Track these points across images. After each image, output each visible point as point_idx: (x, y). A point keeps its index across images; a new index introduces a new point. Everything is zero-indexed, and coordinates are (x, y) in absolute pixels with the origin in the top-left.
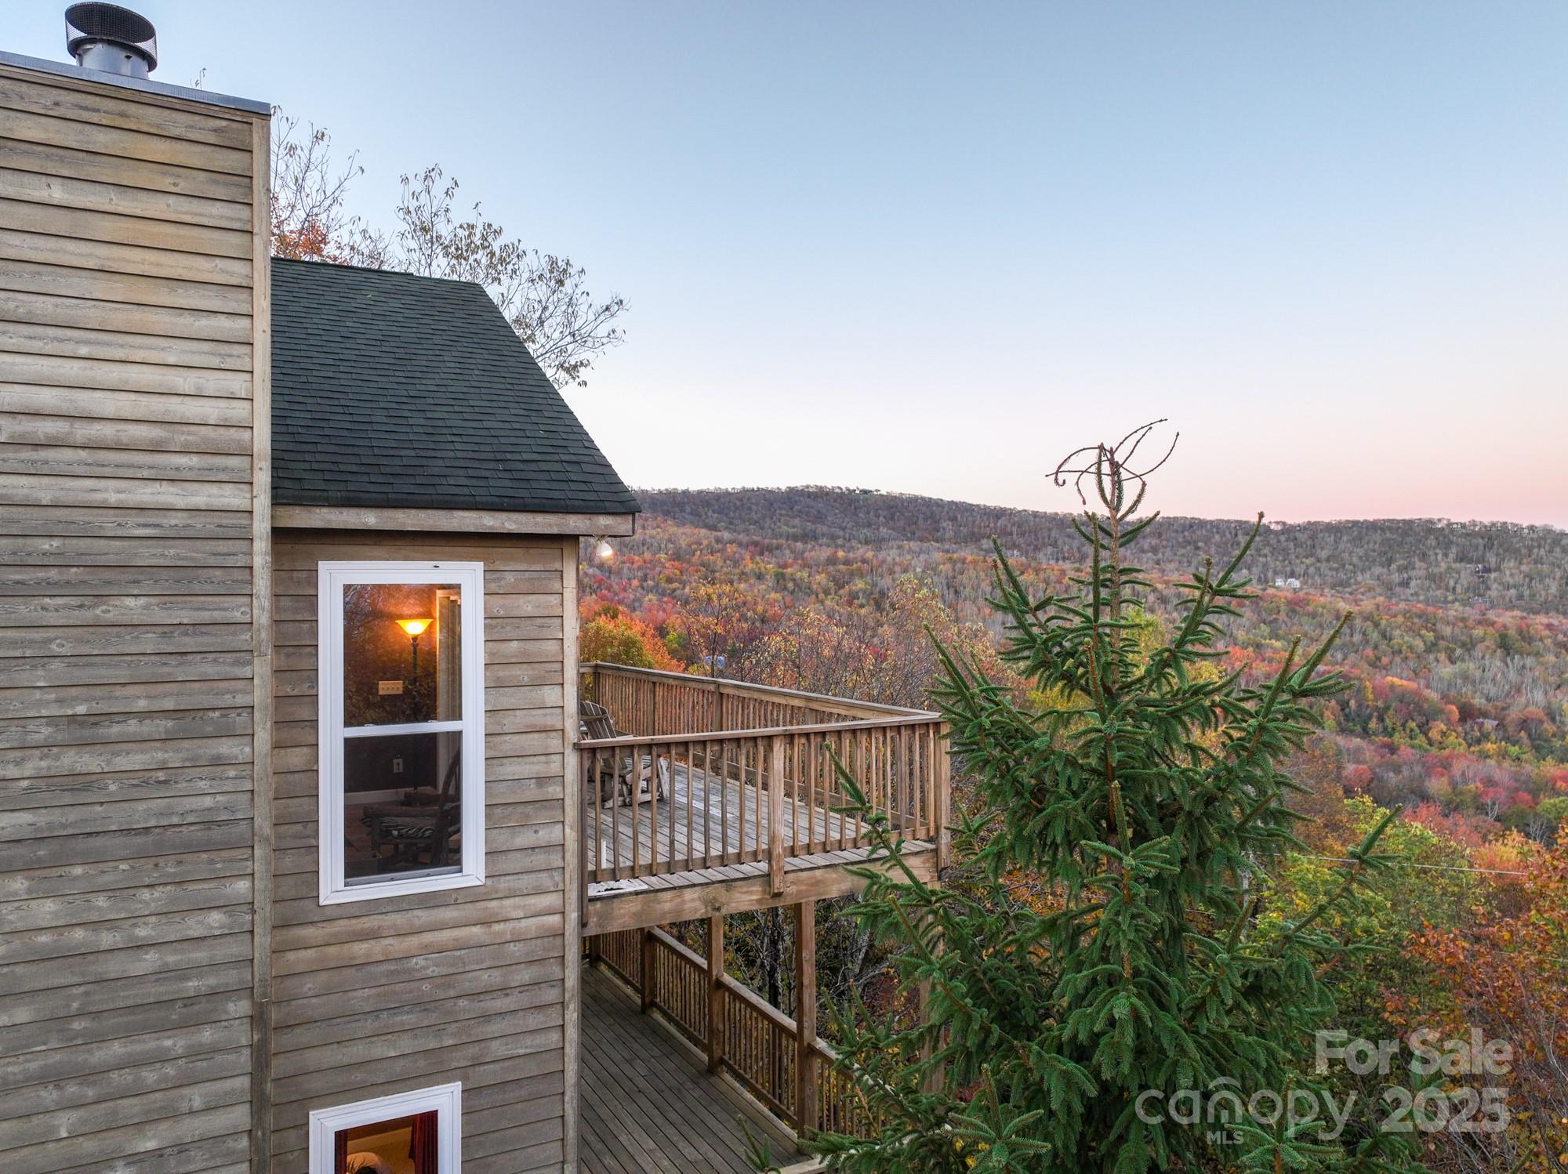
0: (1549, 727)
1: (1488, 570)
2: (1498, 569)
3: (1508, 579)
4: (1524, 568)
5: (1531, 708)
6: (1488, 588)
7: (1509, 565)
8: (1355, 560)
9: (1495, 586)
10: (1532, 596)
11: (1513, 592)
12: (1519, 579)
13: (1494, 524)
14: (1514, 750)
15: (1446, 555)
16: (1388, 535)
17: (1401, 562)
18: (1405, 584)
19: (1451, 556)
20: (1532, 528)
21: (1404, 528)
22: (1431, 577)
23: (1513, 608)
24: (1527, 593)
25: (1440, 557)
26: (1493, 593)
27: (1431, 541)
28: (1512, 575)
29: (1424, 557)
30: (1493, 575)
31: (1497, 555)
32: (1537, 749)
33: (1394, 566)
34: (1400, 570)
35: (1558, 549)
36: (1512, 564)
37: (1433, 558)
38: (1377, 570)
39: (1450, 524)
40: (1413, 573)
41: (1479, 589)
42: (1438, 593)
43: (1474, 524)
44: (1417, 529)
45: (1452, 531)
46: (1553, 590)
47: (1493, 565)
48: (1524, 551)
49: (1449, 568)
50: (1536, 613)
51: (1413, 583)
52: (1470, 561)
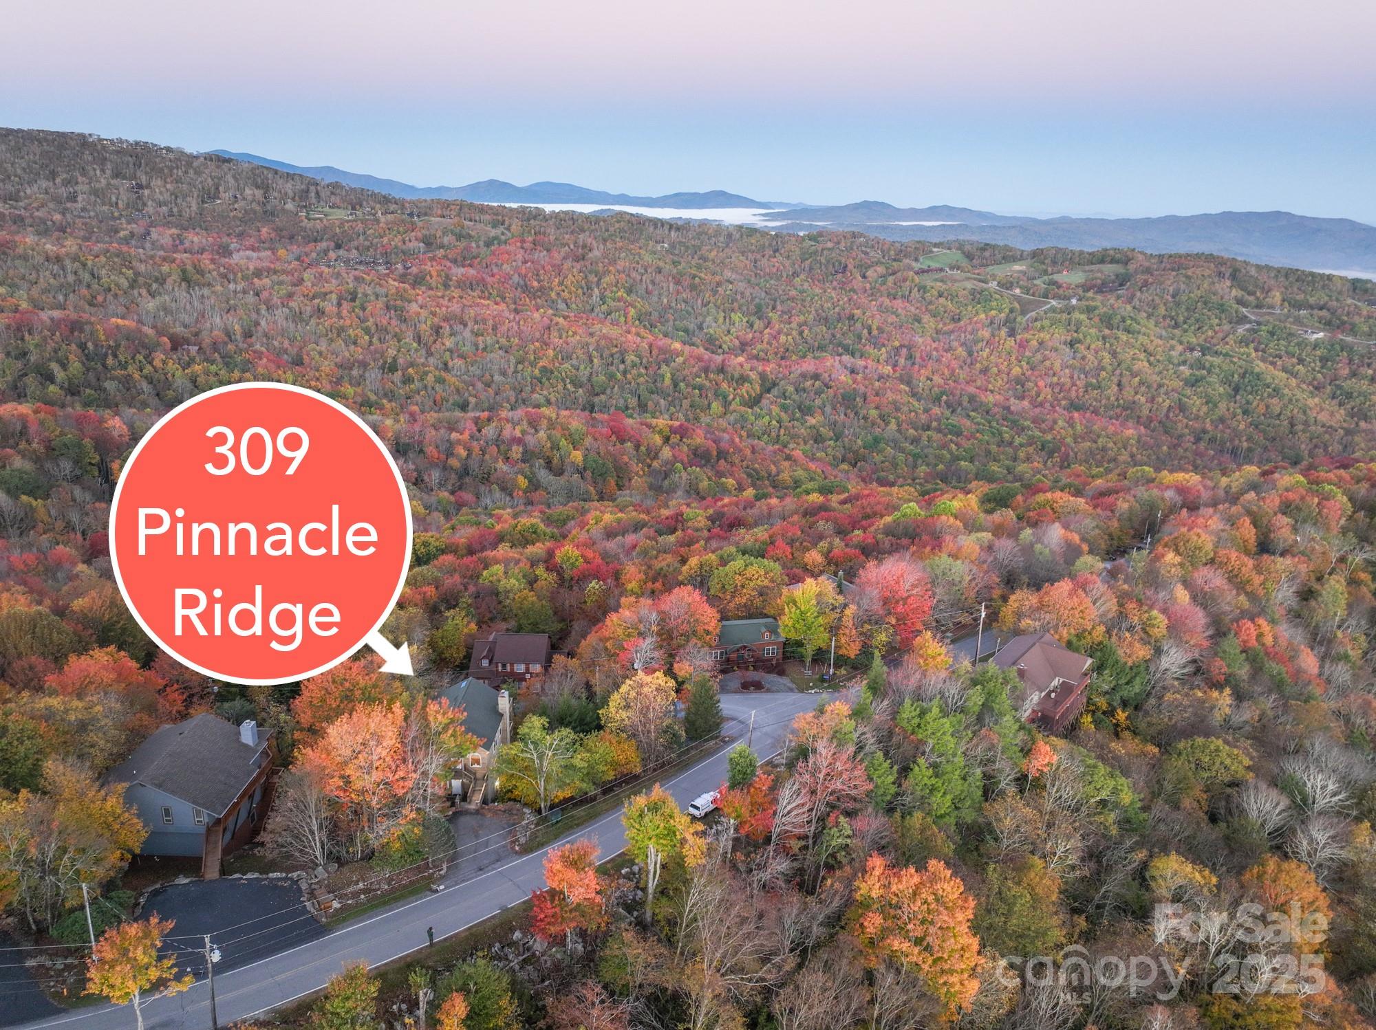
0: (231, 347)
1: (140, 186)
2: (148, 186)
3: (158, 196)
4: (168, 186)
5: (216, 332)
6: (145, 204)
7: (157, 182)
8: (19, 171)
9: (150, 203)
10: (180, 211)
11: (165, 209)
12: (167, 196)
13: (137, 143)
14: (213, 368)
15: (103, 171)
16: (46, 147)
17: (65, 176)
18: (73, 198)
19: (108, 172)
20: (169, 149)
21: (60, 142)
22: (95, 192)
23: (168, 225)
24: (175, 210)
25: (98, 172)
26: (150, 208)
27: (87, 156)
28: (161, 193)
29: (84, 172)
30: (146, 192)
31: (146, 173)
32: (227, 364)
33: (58, 180)
34: (67, 183)
35: (191, 171)
36: (159, 182)
37: (92, 173)
38: (44, 184)
39: (100, 140)
40: (78, 188)
41: (137, 204)
42: (105, 208)
43: (121, 141)
44: (73, 143)
45: (104, 147)
46: (194, 207)
47: (144, 183)
48: (166, 171)
49: (109, 184)
50: (186, 229)
51: (80, 198)
52: (124, 178)
